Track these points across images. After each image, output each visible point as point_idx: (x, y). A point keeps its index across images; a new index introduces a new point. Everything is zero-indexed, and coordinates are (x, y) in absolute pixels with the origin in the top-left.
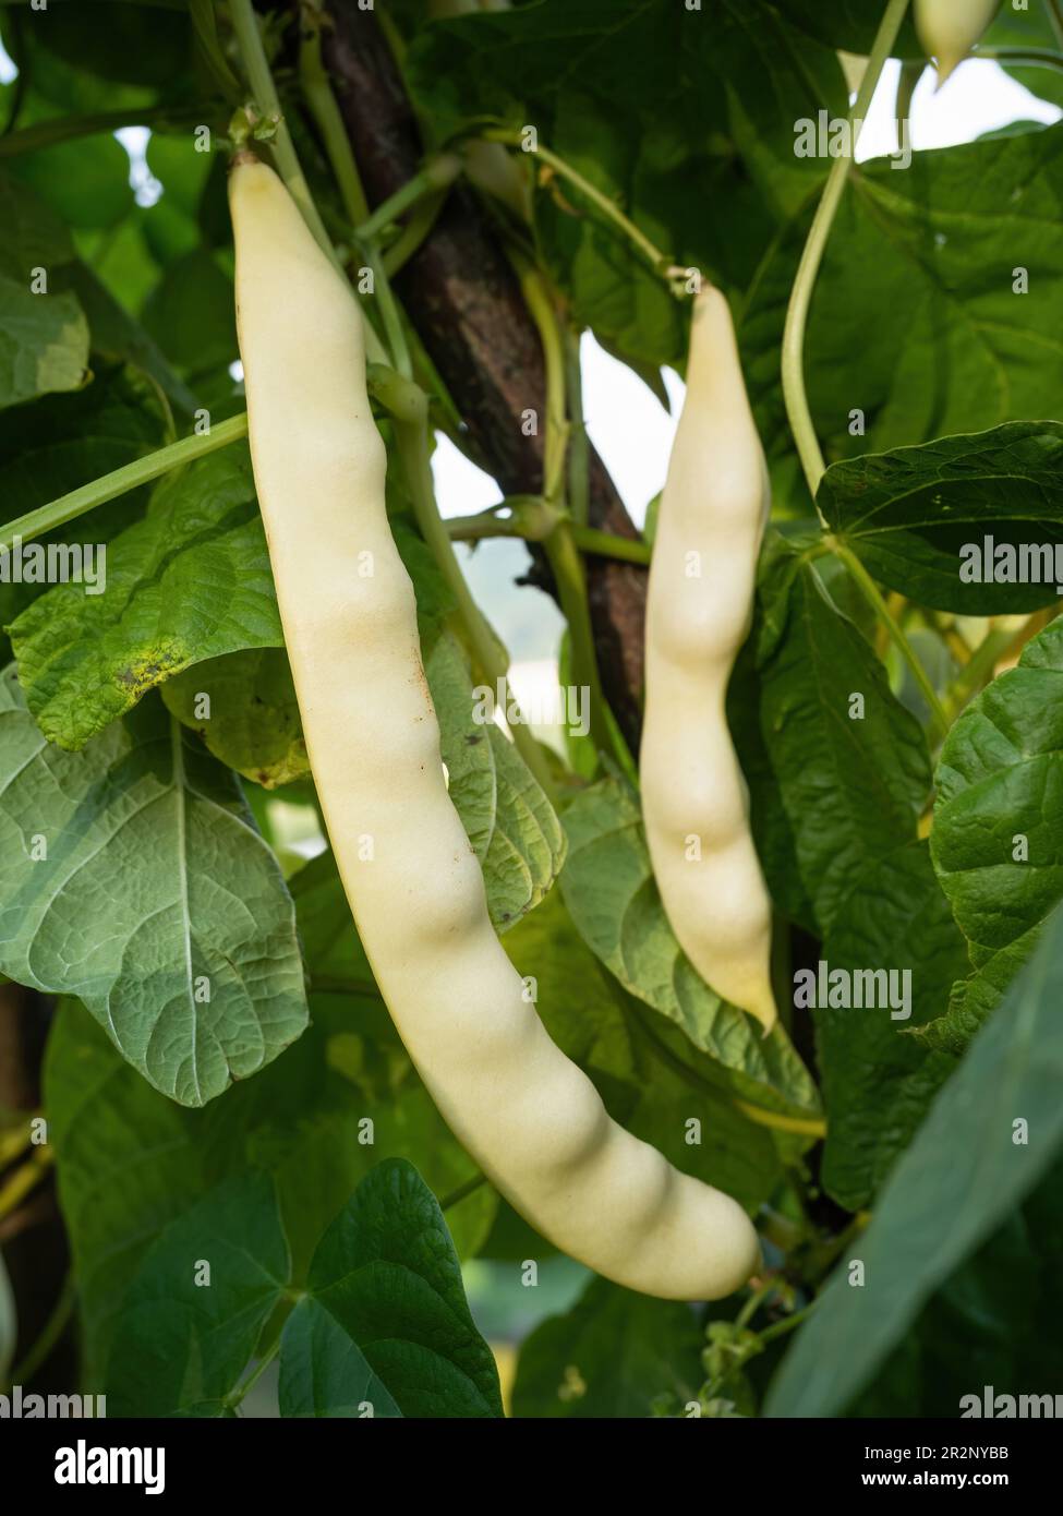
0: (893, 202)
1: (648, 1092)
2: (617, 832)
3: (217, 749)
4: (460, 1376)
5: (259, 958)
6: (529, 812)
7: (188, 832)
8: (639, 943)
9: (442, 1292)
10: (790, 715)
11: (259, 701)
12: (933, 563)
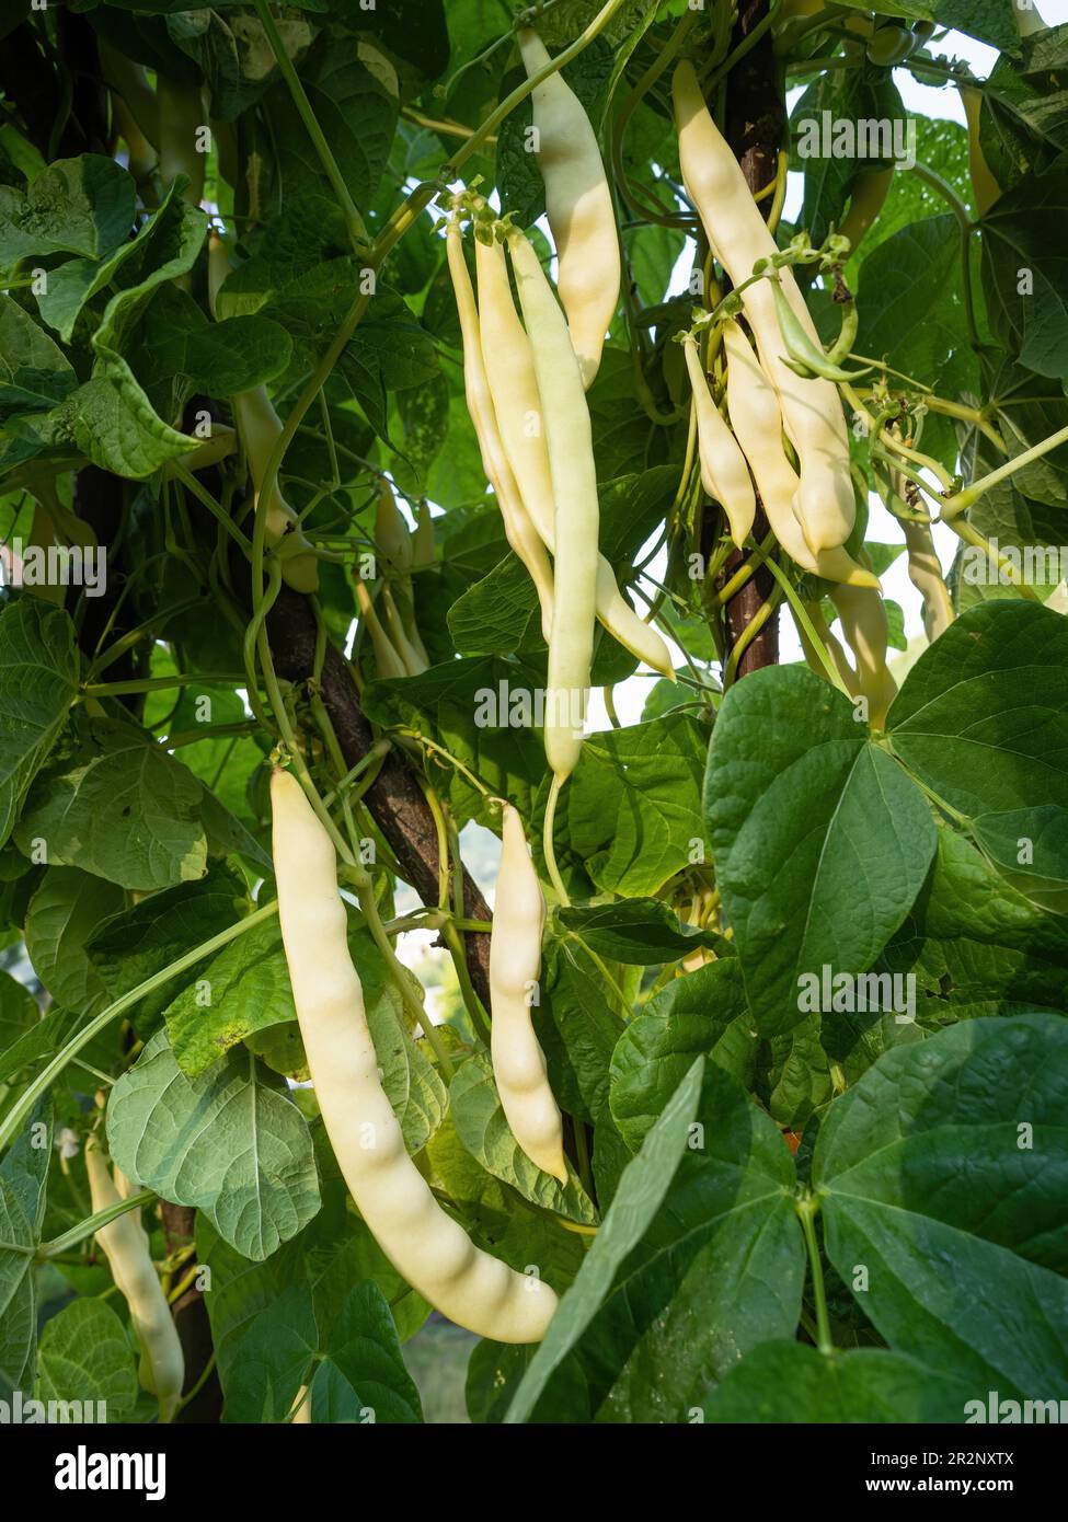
0: (601, 752)
1: (513, 1216)
2: (482, 1083)
3: (270, 1064)
4: (402, 1401)
5: (294, 1173)
6: (428, 1086)
7: (257, 1108)
8: (495, 1143)
9: (391, 1354)
10: (566, 1014)
11: (292, 1036)
12: (622, 943)
